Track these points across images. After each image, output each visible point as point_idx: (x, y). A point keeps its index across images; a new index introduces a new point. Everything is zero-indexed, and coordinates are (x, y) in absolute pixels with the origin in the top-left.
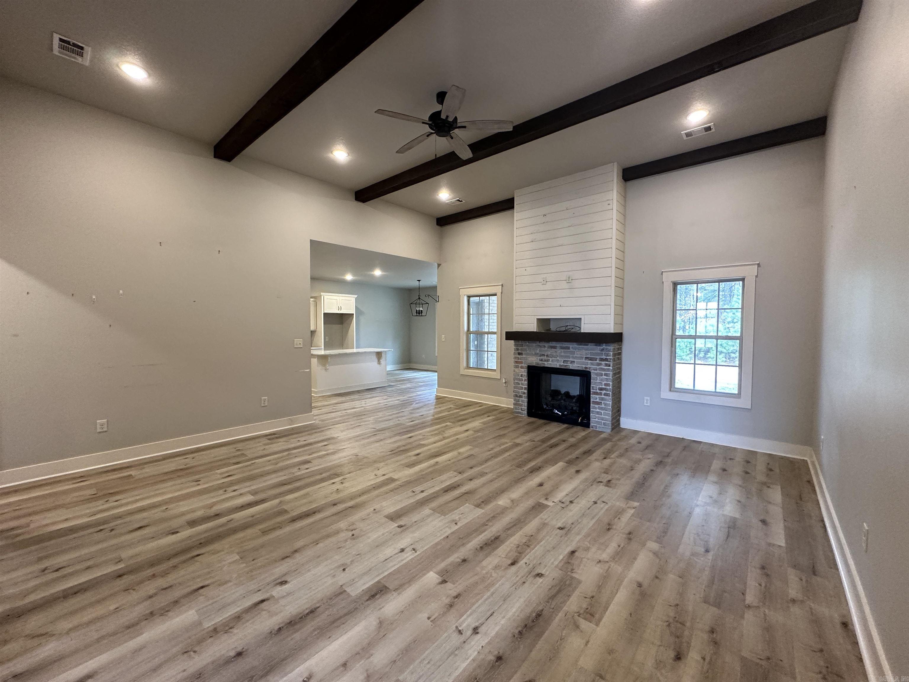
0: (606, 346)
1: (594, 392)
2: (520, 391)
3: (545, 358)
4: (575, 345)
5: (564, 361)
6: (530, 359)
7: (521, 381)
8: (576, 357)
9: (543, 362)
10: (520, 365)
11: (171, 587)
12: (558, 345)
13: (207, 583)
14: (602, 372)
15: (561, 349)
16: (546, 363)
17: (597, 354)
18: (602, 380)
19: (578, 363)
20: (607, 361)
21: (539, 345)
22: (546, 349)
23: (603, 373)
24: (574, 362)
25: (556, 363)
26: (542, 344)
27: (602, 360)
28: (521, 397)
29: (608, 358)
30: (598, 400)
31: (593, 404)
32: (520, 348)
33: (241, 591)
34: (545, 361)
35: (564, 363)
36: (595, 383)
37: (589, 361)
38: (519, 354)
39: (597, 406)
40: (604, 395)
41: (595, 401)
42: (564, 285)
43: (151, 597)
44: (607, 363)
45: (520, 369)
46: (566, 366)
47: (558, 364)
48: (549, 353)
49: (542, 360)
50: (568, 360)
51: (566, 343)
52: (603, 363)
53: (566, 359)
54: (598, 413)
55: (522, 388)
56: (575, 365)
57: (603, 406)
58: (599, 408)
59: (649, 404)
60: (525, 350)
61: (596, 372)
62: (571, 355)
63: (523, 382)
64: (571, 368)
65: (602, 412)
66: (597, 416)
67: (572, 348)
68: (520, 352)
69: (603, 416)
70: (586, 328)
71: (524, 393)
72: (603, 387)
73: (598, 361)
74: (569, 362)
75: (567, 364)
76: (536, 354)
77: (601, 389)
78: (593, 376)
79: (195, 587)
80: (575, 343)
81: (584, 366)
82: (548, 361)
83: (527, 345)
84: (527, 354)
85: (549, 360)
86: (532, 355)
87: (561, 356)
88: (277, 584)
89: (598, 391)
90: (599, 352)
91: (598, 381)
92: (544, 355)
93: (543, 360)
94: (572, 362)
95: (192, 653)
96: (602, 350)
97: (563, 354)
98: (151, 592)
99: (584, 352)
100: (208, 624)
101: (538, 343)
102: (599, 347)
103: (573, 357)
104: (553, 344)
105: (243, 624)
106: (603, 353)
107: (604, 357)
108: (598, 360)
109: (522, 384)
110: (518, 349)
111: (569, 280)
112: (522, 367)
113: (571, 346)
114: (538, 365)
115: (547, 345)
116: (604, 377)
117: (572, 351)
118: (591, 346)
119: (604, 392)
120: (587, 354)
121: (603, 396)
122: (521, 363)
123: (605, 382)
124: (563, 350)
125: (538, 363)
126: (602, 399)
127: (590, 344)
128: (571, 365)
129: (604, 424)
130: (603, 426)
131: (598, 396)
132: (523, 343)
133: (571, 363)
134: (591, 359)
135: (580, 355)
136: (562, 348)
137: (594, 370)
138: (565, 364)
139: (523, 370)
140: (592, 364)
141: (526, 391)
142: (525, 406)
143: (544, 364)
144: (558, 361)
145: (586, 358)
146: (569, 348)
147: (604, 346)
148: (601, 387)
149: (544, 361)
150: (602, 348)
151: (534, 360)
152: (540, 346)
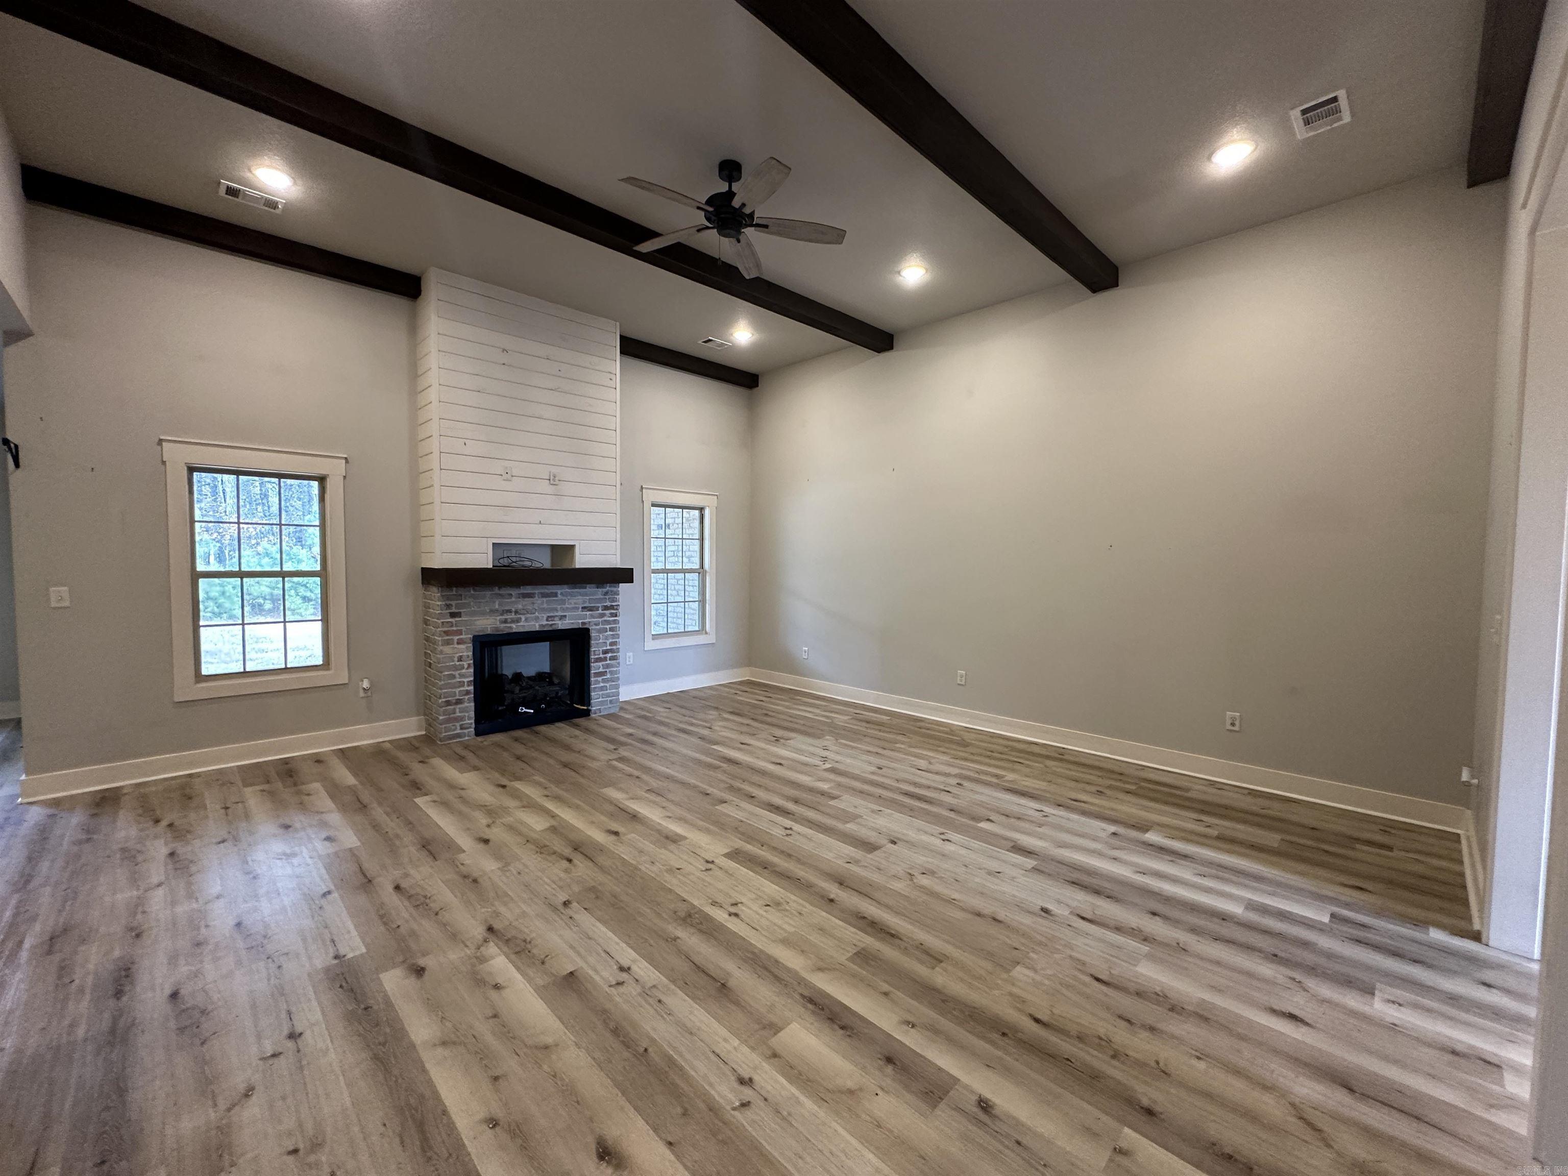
0: (610, 587)
1: (597, 658)
2: (457, 690)
3: (513, 616)
4: (565, 589)
5: (548, 617)
6: (478, 623)
7: (457, 670)
8: (567, 608)
9: (508, 625)
10: (456, 638)
11: (1120, 1017)
12: (537, 590)
13: (1088, 979)
14: (605, 626)
15: (542, 597)
16: (514, 626)
17: (599, 600)
18: (607, 638)
19: (571, 618)
20: (614, 609)
21: (500, 595)
22: (513, 599)
23: (608, 627)
24: (565, 616)
25: (533, 623)
26: (504, 591)
27: (606, 608)
28: (459, 702)
29: (613, 604)
30: (601, 670)
31: (595, 677)
32: (453, 603)
33: (1079, 942)
34: (513, 621)
35: (547, 620)
36: (597, 644)
37: (588, 613)
38: (453, 615)
39: (600, 679)
40: (610, 660)
41: (597, 671)
42: (545, 487)
43: (1152, 1029)
44: (613, 611)
45: (456, 646)
46: (551, 625)
47: (537, 625)
48: (520, 607)
49: (505, 621)
50: (557, 614)
51: (549, 587)
52: (607, 612)
53: (552, 614)
54: (602, 689)
55: (462, 684)
56: (567, 621)
57: (609, 676)
58: (604, 681)
59: (631, 662)
60: (463, 606)
61: (598, 627)
62: (559, 607)
63: (464, 671)
64: (560, 627)
65: (608, 685)
66: (601, 693)
67: (561, 594)
68: (454, 610)
69: (608, 691)
70: (583, 560)
71: (468, 693)
72: (609, 647)
73: (600, 611)
74: (556, 619)
75: (553, 622)
76: (493, 612)
77: (605, 652)
78: (593, 634)
79: (1104, 988)
80: (565, 586)
81: (580, 621)
82: (518, 620)
83: (472, 596)
84: (474, 614)
85: (521, 618)
86: (483, 614)
87: (543, 610)
88: (1052, 915)
89: (601, 656)
90: (602, 597)
91: (601, 641)
92: (510, 611)
93: (509, 620)
94: (562, 618)
95: (1181, 945)
96: (606, 593)
97: (545, 606)
98: (1145, 1034)
99: (580, 599)
100: (1145, 949)
101: (496, 590)
102: (600, 590)
103: (563, 610)
104: (528, 590)
105: (1122, 923)
106: (607, 597)
107: (608, 604)
108: (600, 609)
109: (461, 676)
110: (448, 606)
111: (553, 480)
112: (460, 642)
113: (559, 592)
114: (498, 631)
115: (514, 592)
116: (609, 633)
117: (562, 600)
118: (590, 589)
119: (610, 655)
120: (584, 602)
121: (608, 662)
122: (459, 632)
123: (611, 640)
124: (545, 599)
125: (497, 629)
126: (608, 666)
127: (588, 586)
128: (560, 622)
129: (611, 701)
130: (610, 706)
131: (600, 664)
132: (461, 591)
133: (560, 619)
134: (591, 609)
135: (575, 603)
136: (544, 595)
137: (596, 625)
138: (551, 623)
139: (462, 646)
140: (592, 616)
141: (471, 688)
142: (469, 718)
143: (511, 628)
144: (537, 619)
145: (582, 608)
146: (556, 595)
147: (608, 588)
148: (605, 648)
149: (511, 623)
150: (605, 590)
151: (488, 624)
152: (502, 596)
